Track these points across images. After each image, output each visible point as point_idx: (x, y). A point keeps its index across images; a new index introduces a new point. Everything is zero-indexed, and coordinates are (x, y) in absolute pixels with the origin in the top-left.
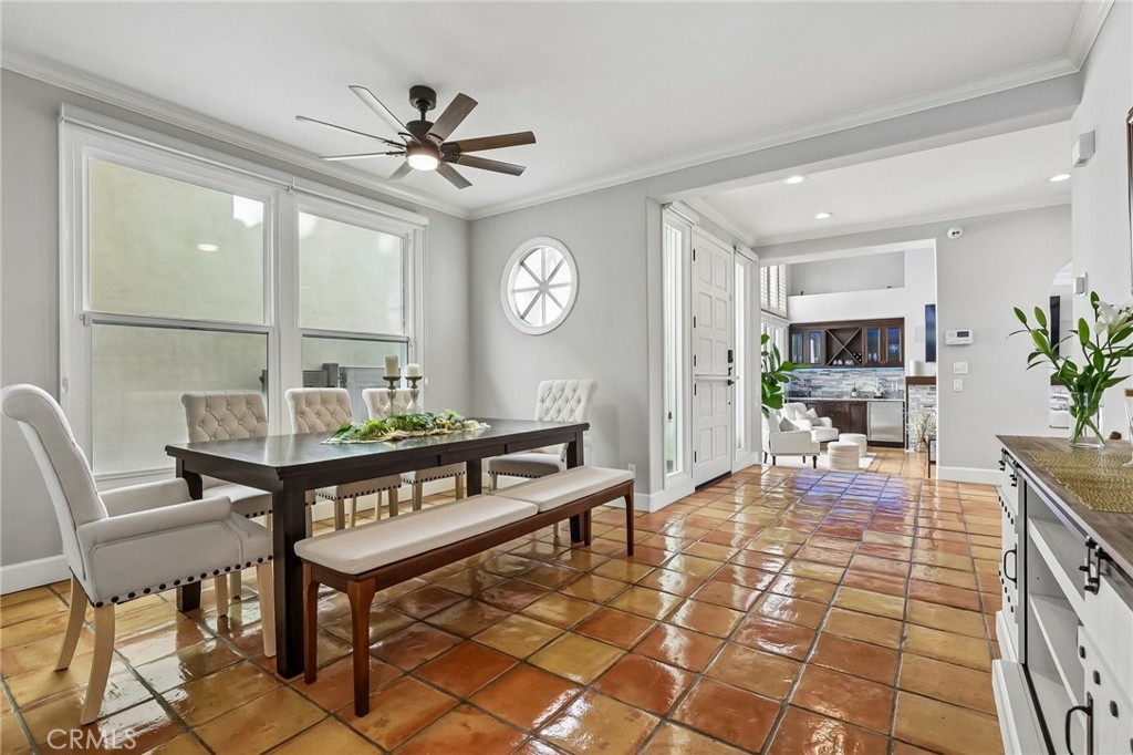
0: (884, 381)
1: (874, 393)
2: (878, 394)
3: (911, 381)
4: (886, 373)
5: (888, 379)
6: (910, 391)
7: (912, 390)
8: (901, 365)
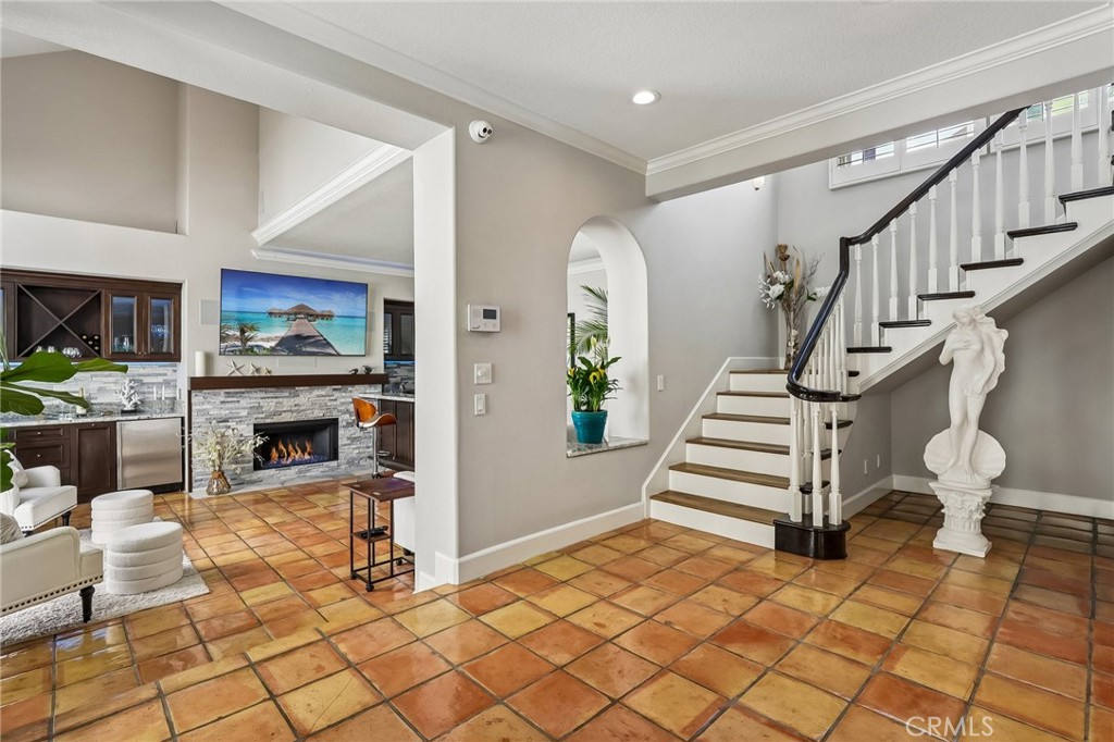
0: (138, 383)
1: (119, 405)
2: (129, 407)
3: (197, 384)
4: (142, 371)
5: (146, 380)
6: (193, 400)
7: (198, 398)
8: (174, 357)
